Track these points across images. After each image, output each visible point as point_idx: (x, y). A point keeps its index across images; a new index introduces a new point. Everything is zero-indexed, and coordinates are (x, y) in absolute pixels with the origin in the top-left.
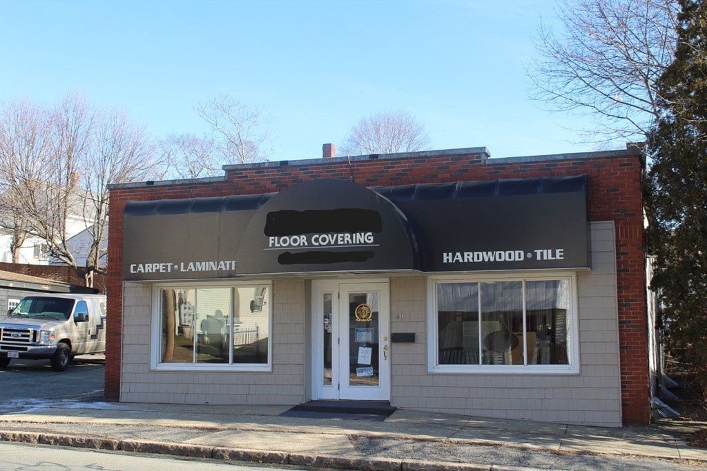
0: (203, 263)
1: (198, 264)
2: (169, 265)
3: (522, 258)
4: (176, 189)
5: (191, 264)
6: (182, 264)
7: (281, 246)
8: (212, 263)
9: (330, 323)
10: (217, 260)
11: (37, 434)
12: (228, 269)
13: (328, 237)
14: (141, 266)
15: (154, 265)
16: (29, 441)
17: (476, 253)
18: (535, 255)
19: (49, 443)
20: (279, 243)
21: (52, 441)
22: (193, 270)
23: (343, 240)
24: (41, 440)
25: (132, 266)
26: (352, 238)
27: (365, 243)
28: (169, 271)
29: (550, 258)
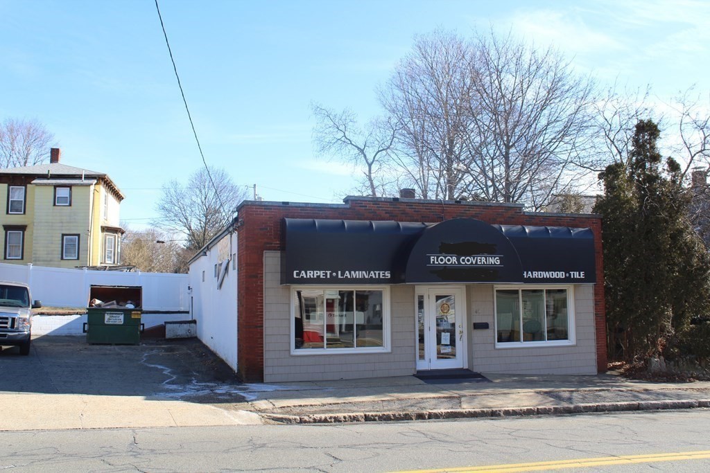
0: (357, 272)
1: (353, 272)
2: (328, 272)
3: (564, 277)
4: (306, 210)
5: (347, 272)
6: (339, 272)
7: (439, 264)
8: (364, 272)
9: (423, 316)
10: (368, 270)
11: (362, 414)
12: (377, 277)
13: (471, 259)
14: (303, 272)
15: (315, 272)
16: (358, 420)
17: (539, 273)
18: (570, 274)
19: (375, 420)
20: (437, 261)
21: (377, 418)
22: (349, 277)
23: (481, 262)
24: (367, 419)
25: (295, 272)
26: (486, 261)
27: (495, 264)
28: (328, 277)
29: (578, 277)
